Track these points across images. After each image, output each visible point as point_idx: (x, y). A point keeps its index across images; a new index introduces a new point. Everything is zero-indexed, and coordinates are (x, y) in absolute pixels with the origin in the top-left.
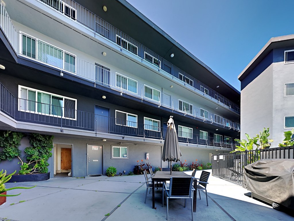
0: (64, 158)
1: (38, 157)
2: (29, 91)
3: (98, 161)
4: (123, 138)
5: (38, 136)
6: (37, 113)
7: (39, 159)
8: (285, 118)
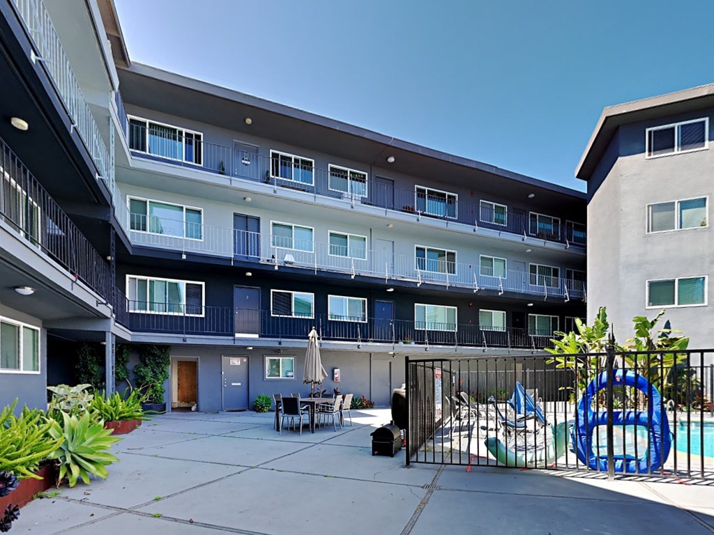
0: (184, 380)
1: (152, 379)
2: (139, 280)
3: (240, 384)
4: (280, 343)
5: (153, 348)
6: (148, 312)
7: (154, 382)
8: (647, 284)
